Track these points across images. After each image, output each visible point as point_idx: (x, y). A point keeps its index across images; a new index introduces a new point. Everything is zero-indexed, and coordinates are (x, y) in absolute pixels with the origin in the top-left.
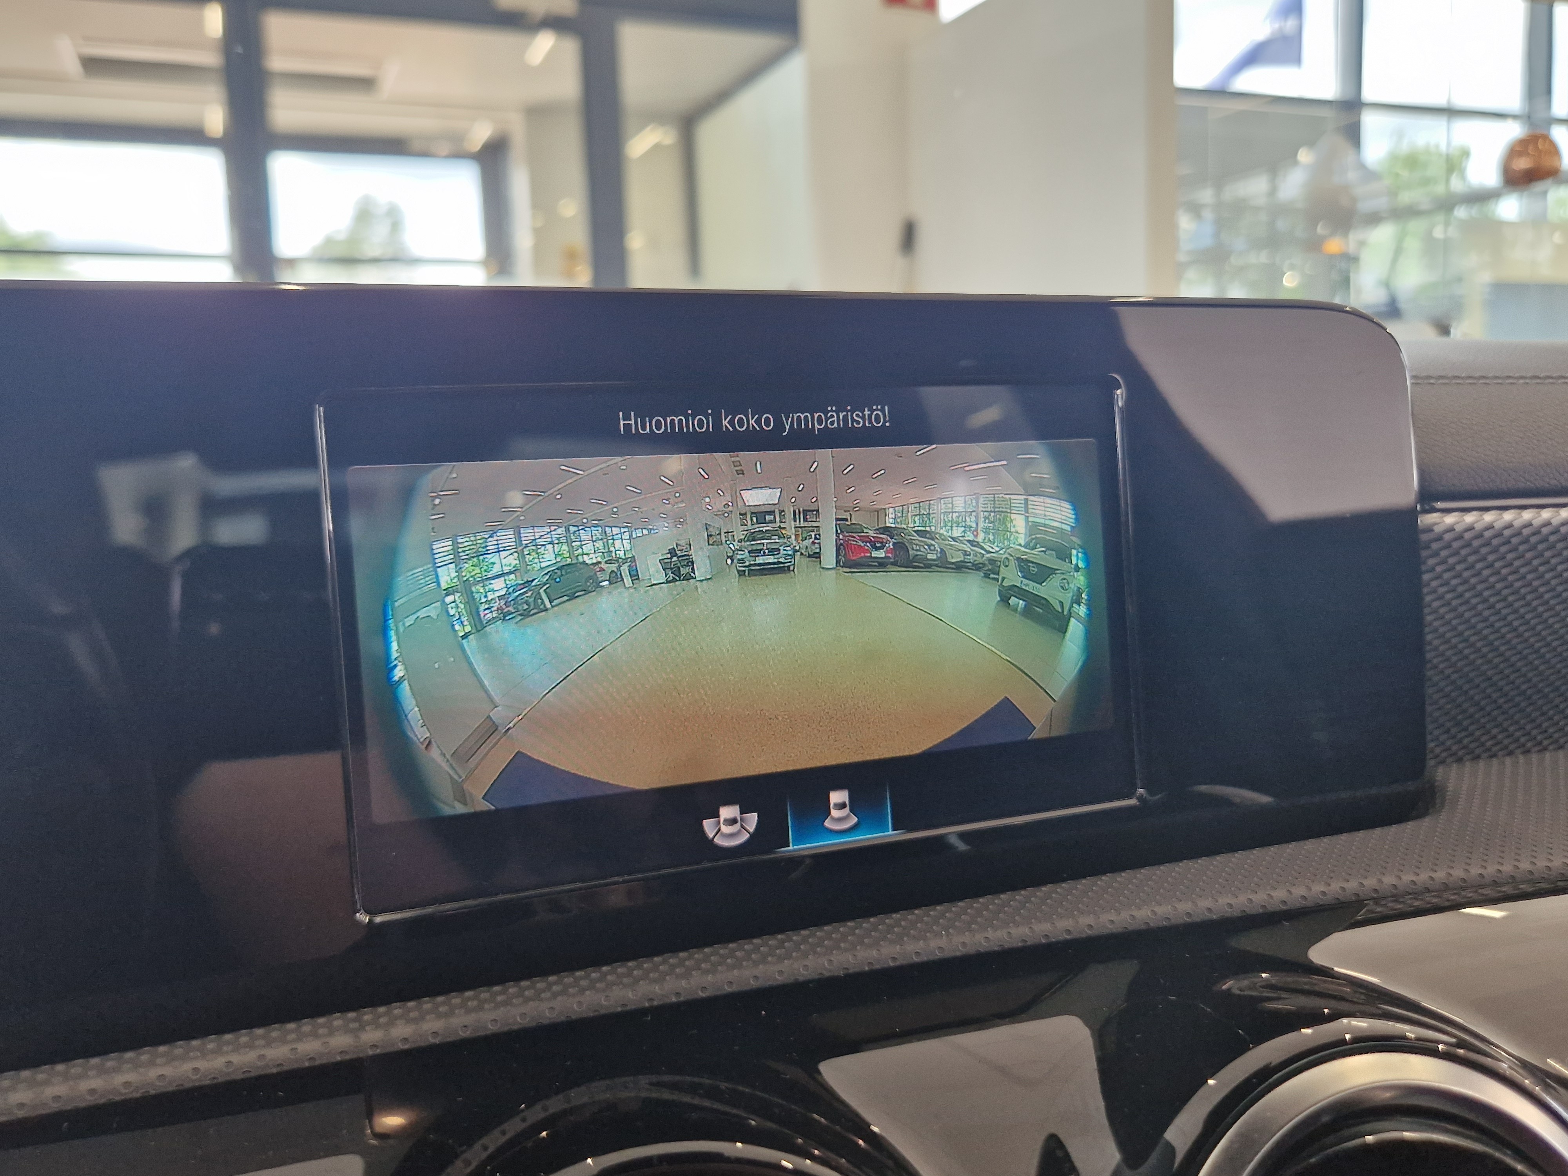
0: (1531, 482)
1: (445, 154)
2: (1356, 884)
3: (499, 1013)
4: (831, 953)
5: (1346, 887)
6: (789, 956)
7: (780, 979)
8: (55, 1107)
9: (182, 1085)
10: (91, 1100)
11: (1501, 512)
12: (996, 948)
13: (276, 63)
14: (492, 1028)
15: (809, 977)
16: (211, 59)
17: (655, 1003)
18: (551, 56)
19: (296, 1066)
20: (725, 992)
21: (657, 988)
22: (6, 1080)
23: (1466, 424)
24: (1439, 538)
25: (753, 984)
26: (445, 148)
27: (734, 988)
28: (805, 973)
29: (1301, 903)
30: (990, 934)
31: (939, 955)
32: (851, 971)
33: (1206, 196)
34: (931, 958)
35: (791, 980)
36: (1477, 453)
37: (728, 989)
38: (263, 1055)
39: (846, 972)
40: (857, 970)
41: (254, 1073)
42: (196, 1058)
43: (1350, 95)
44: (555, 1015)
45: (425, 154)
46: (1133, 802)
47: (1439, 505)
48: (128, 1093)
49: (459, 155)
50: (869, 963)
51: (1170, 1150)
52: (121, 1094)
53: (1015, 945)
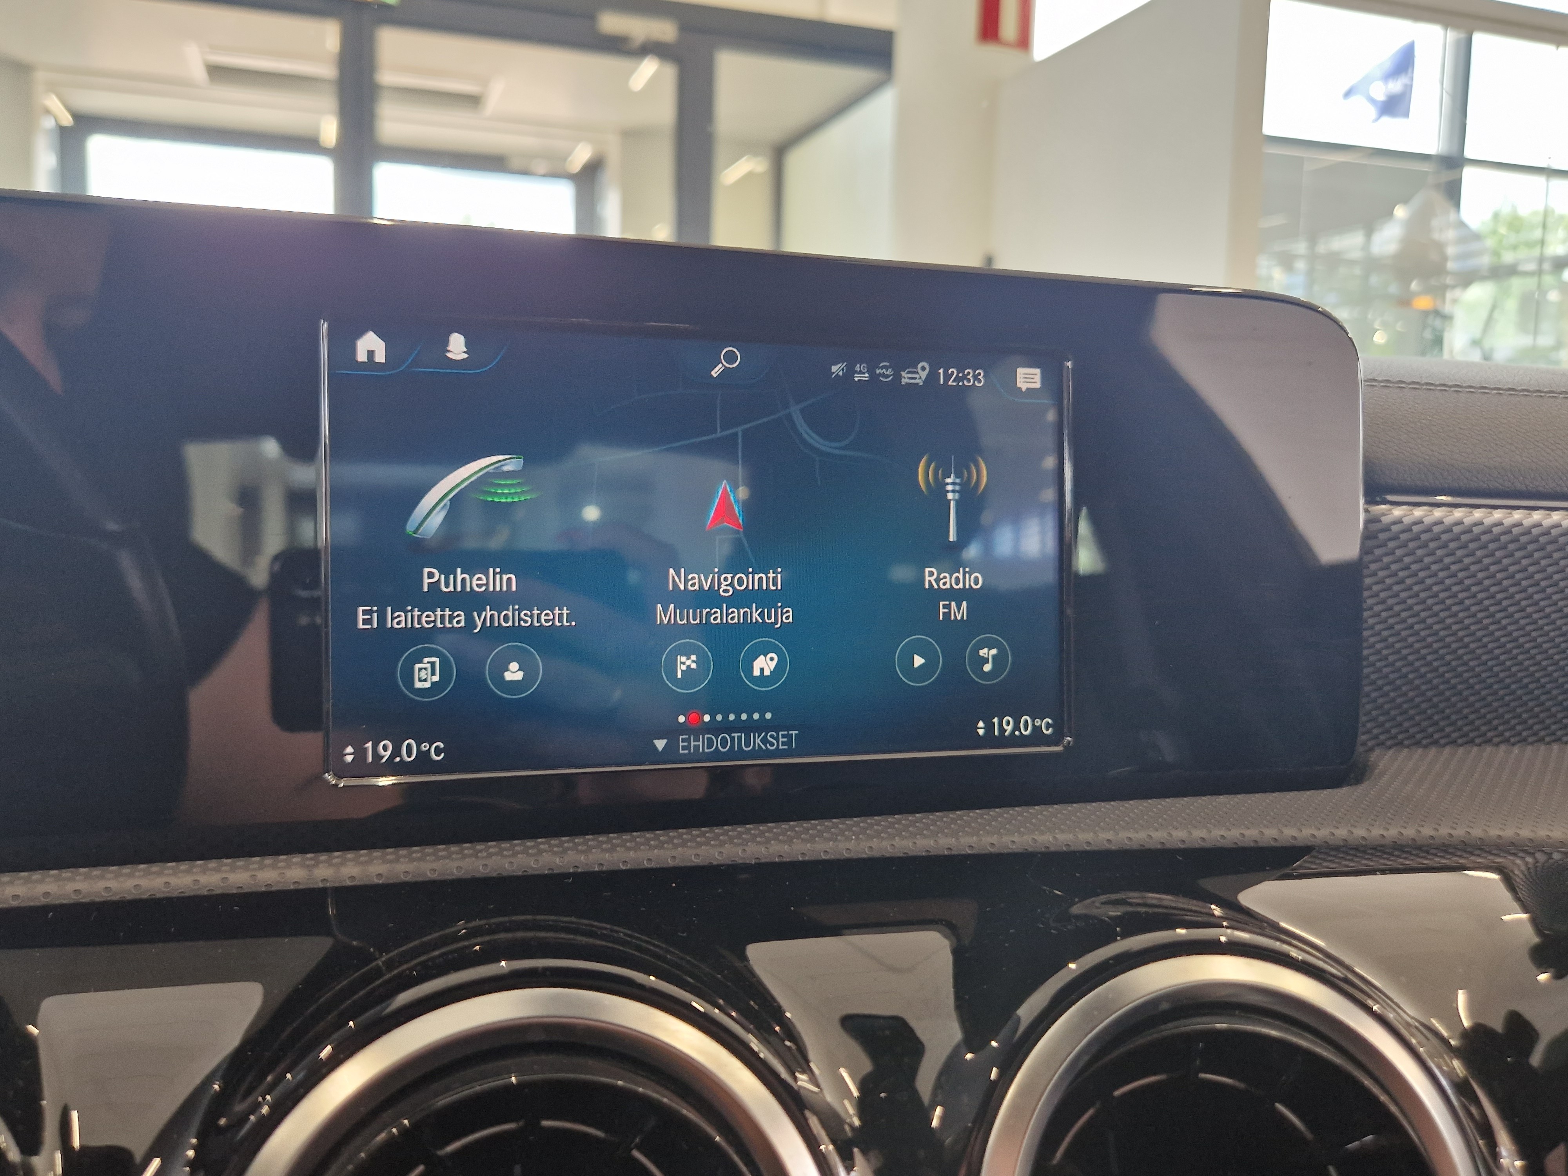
0: (1484, 482)
1: (542, 171)
2: (1257, 831)
3: (437, 865)
4: (747, 844)
5: (1245, 834)
6: (707, 843)
7: (697, 861)
8: (44, 901)
9: (154, 895)
10: (75, 898)
11: (1452, 509)
12: (901, 855)
13: (386, 77)
14: (431, 876)
15: (722, 862)
16: (328, 71)
17: (580, 870)
18: (653, 81)
19: (254, 889)
20: (643, 867)
21: (582, 858)
22: (6, 878)
23: (1425, 424)
24: (1387, 529)
25: (671, 863)
26: (541, 167)
27: (653, 865)
28: (720, 858)
29: (1199, 844)
30: (897, 841)
31: (846, 855)
32: (763, 861)
33: (1301, 247)
34: (839, 857)
35: (706, 863)
36: (1432, 451)
37: (646, 865)
38: (227, 878)
39: (757, 861)
40: (767, 860)
41: (218, 892)
42: (169, 875)
43: (1454, 151)
44: (488, 871)
45: (525, 172)
46: (1059, 749)
47: (1390, 498)
48: (106, 896)
49: (556, 174)
50: (780, 856)
51: (1019, 1020)
52: (102, 896)
53: (919, 854)
